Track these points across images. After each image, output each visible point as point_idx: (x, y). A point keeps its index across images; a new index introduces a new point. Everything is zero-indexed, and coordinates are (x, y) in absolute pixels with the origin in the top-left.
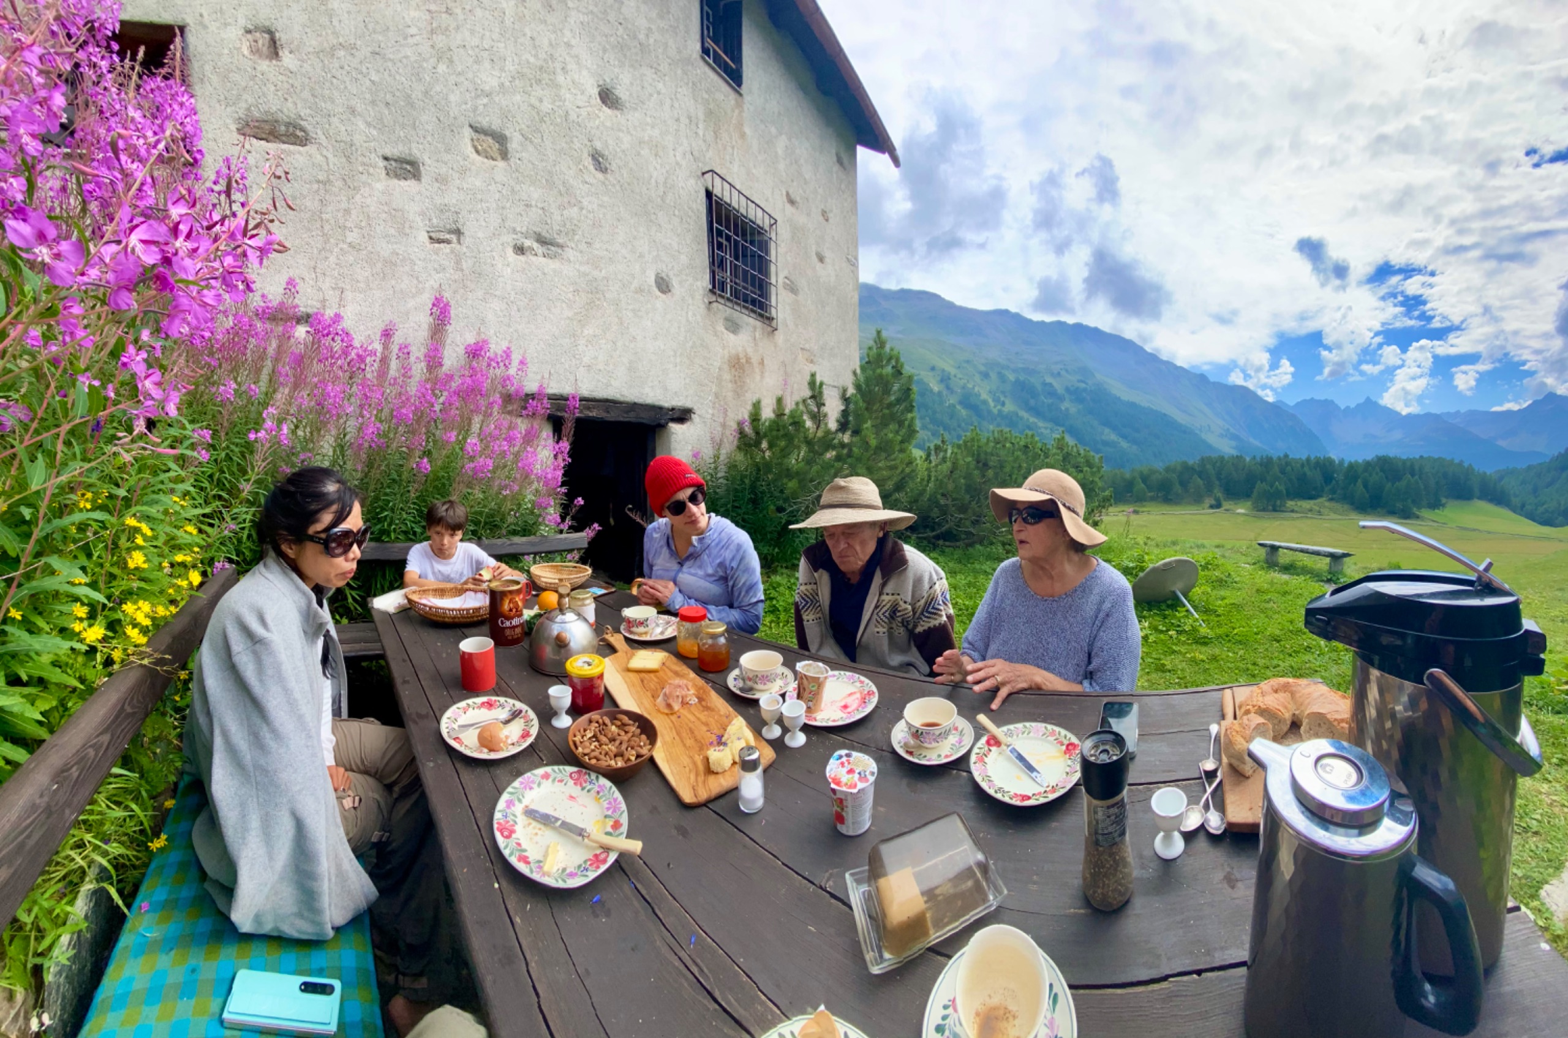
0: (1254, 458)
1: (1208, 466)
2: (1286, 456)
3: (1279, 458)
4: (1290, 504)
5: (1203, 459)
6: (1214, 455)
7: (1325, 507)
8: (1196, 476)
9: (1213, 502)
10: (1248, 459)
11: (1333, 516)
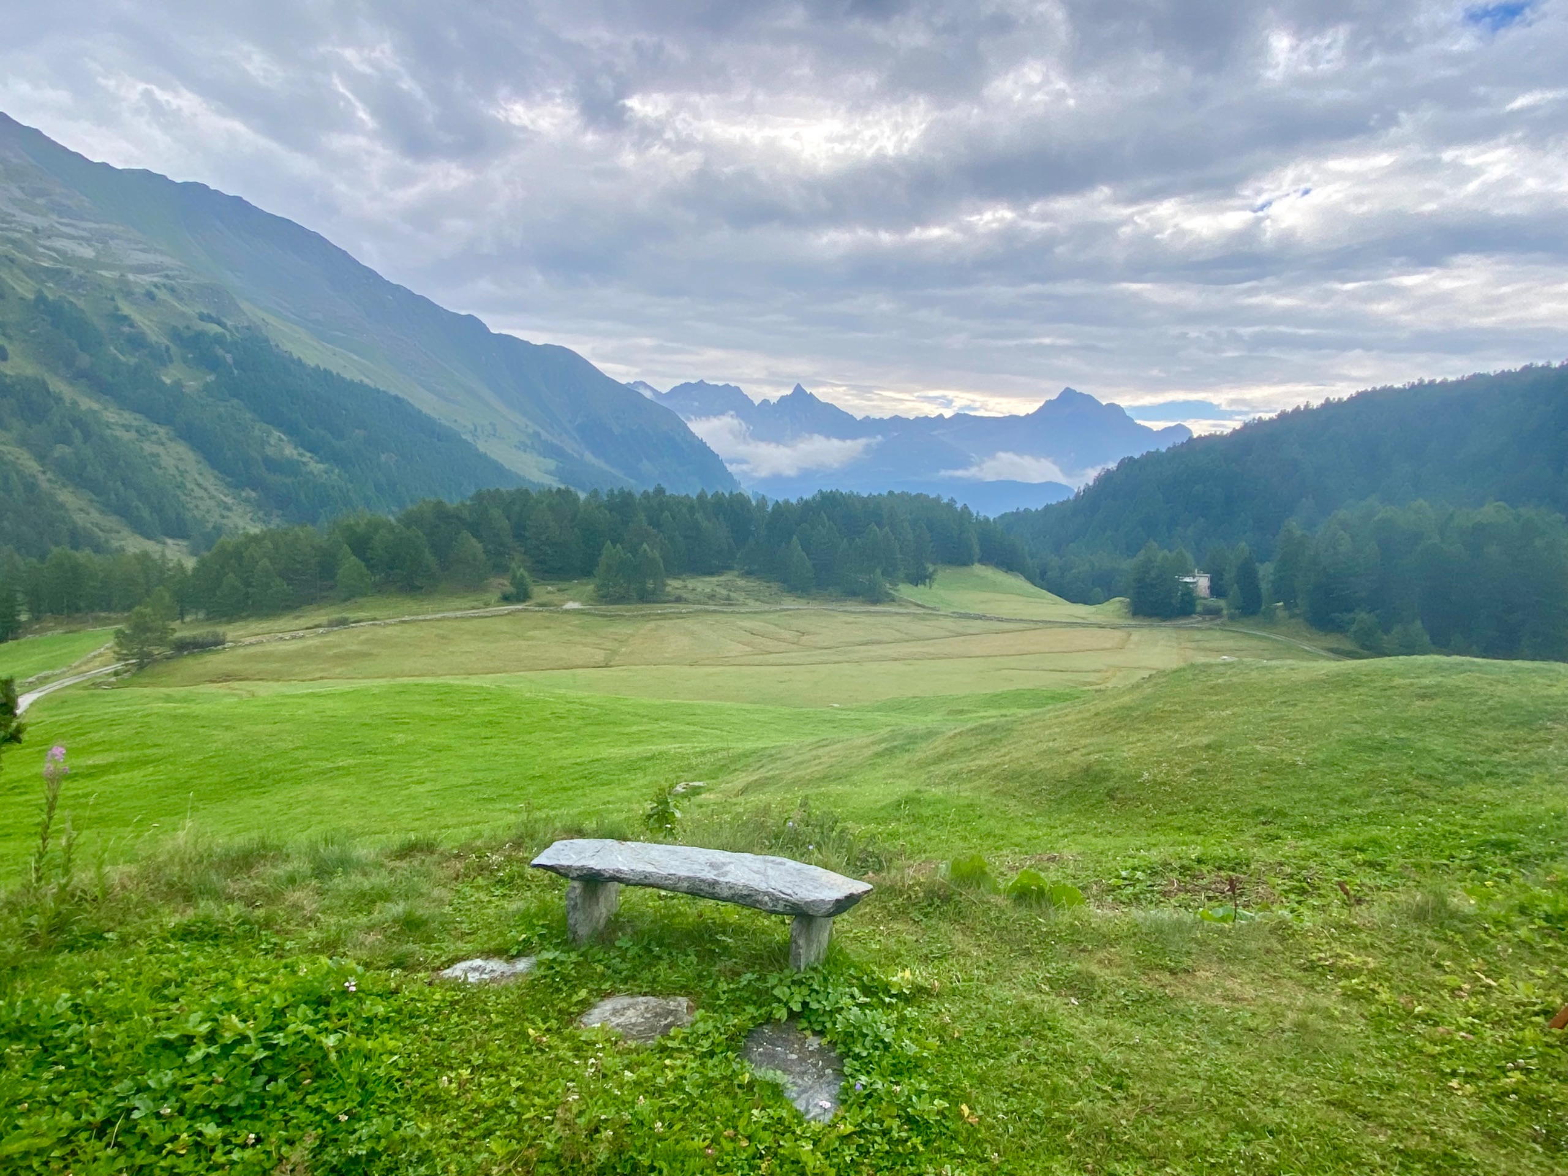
0: (595, 494)
1: (495, 513)
2: (660, 491)
3: (646, 494)
4: (674, 585)
5: (479, 497)
6: (506, 488)
7: (738, 589)
8: (465, 534)
9: (510, 589)
10: (582, 496)
11: (753, 605)
